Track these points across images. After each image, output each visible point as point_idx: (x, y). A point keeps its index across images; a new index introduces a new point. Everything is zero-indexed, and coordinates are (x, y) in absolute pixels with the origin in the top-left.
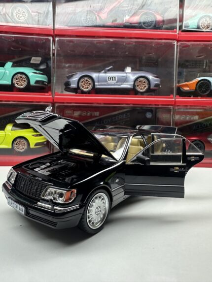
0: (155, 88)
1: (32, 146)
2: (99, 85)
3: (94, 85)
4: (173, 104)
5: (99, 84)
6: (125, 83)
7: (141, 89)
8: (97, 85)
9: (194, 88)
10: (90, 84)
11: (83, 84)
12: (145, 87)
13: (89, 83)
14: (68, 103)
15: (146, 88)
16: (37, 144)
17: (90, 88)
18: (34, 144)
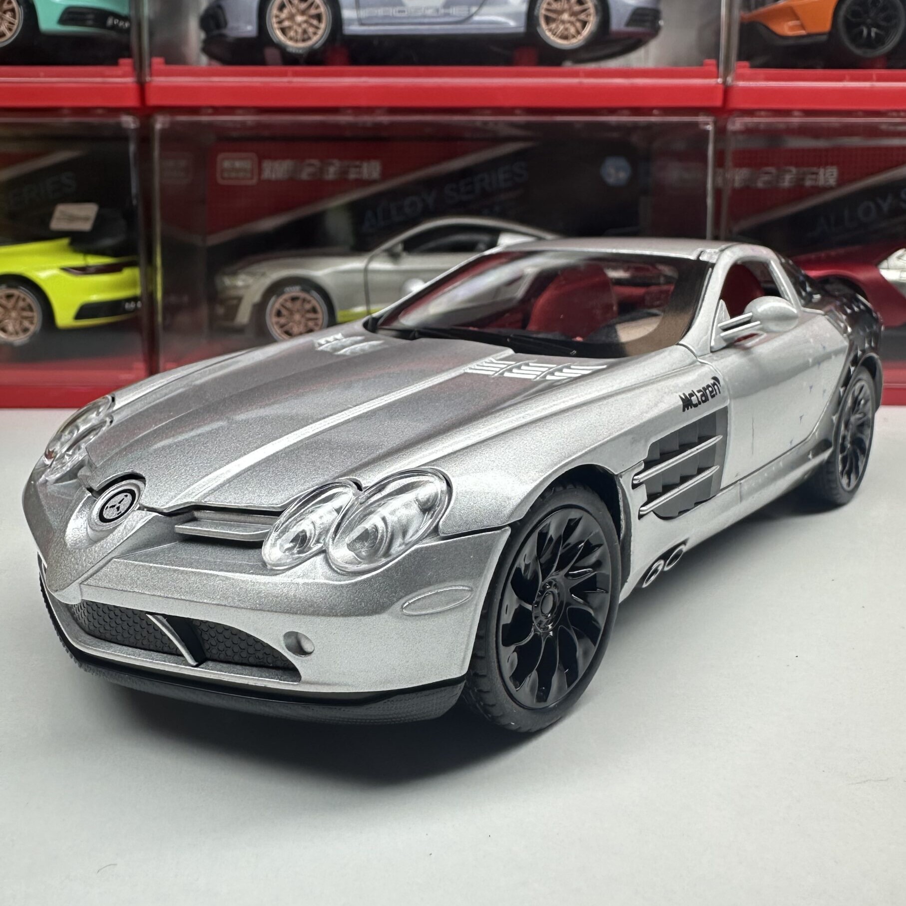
0: (631, 29)
1: (64, 317)
2: (361, 22)
3: (337, 21)
4: (718, 103)
5: (364, 13)
6: (485, 9)
7: (565, 37)
8: (351, 22)
9: (826, 26)
10: (319, 17)
11: (284, 15)
12: (584, 24)
13: (313, 11)
14: (217, 110)
15: (586, 32)
16: (85, 311)
17: (318, 36)
18: (73, 311)
